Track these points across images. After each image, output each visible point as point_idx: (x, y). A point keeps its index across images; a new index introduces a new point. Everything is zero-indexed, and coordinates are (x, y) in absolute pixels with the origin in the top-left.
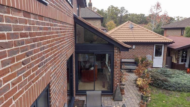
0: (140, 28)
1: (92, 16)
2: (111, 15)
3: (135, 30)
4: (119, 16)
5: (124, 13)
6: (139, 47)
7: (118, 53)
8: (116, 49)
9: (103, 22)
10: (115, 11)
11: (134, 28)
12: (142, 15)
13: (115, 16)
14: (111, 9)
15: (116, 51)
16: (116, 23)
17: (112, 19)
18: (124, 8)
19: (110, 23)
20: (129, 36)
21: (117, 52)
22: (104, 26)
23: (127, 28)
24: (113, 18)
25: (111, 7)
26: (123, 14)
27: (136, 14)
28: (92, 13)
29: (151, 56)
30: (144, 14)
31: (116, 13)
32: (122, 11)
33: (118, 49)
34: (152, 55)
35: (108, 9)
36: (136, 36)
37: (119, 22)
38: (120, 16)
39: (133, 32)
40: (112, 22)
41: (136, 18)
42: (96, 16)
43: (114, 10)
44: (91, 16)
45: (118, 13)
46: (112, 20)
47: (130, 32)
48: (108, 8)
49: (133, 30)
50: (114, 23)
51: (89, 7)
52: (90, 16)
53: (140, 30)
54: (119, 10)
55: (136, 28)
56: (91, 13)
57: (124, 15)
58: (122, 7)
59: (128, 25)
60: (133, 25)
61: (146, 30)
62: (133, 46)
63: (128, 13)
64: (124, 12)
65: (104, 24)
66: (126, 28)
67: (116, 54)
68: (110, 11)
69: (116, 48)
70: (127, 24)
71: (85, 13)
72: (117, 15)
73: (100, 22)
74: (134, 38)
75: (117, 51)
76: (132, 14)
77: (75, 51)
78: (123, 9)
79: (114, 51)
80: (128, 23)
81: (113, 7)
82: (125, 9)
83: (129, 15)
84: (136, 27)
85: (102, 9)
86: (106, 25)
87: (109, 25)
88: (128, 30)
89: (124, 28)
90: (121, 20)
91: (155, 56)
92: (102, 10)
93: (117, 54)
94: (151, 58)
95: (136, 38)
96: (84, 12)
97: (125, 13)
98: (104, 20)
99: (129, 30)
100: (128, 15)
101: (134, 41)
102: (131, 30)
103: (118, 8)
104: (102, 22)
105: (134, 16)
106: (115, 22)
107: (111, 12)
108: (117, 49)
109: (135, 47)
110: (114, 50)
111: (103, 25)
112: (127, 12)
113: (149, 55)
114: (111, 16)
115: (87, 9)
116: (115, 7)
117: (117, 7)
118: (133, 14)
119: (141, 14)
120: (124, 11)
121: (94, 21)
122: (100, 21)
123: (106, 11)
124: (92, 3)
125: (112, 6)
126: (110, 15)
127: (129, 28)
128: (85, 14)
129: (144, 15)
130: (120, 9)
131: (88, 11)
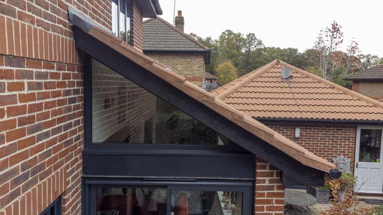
0: (310, 80)
1: (182, 46)
2: (227, 49)
3: (297, 85)
4: (244, 51)
5: (253, 47)
6: (310, 132)
7: (272, 188)
8: (263, 175)
9: (209, 63)
10: (235, 41)
11: (294, 80)
12: (291, 51)
13: (236, 51)
14: (227, 37)
15: (264, 180)
16: (237, 67)
17: (228, 58)
18: (253, 35)
19: (226, 65)
20: (284, 102)
21: (267, 183)
22: (212, 73)
23: (275, 79)
24: (231, 57)
25: (227, 33)
26: (253, 49)
27: (279, 48)
28: (182, 40)
29: (349, 160)
30: (296, 48)
31: (236, 46)
32: (250, 42)
33: (275, 172)
34: (349, 157)
35: (221, 37)
36: (304, 102)
37: (243, 64)
38: (246, 51)
39: (294, 90)
40: (229, 64)
41: (279, 55)
42: (192, 46)
43: (232, 39)
44: (179, 46)
45: (242, 45)
46: (229, 61)
47: (284, 90)
48: (220, 35)
49: (292, 85)
50: (232, 67)
51: (176, 27)
52: (176, 46)
53: (311, 85)
54: (243, 39)
55: (299, 80)
56: (180, 40)
57: (255, 49)
58: (250, 34)
59: (276, 70)
60: (291, 69)
61: (328, 84)
62: (295, 129)
63: (262, 47)
64: (255, 44)
65: (213, 67)
66: (271, 80)
67: (263, 195)
68: (225, 41)
69: (264, 167)
70: (273, 67)
71: (166, 40)
72: (238, 48)
73: (202, 62)
74: (296, 108)
75: (270, 181)
76: (270, 48)
77: (83, 178)
78: (251, 36)
79: (254, 182)
80: (277, 64)
81: (230, 33)
82: (255, 38)
83: (265, 49)
84: (299, 75)
85: (209, 37)
86: (217, 70)
87: (222, 71)
88: (278, 85)
89: (267, 79)
90: (247, 60)
91: (360, 160)
92: (209, 39)
93: (269, 195)
94: (348, 164)
95: (302, 108)
96: (164, 38)
97: (255, 47)
98: (211, 60)
99: (282, 85)
100: (262, 49)
101: (298, 116)
102: (286, 85)
103: (241, 36)
104: (207, 62)
105: (275, 51)
106: (236, 65)
107: (228, 43)
108: (267, 170)
109: (300, 133)
110: (254, 174)
111: (209, 70)
112: (260, 43)
113: (342, 157)
114: (227, 52)
115: (172, 30)
116: (235, 34)
117: (240, 34)
118: (273, 48)
119: (289, 49)
120: (255, 42)
121: (188, 60)
122: (201, 59)
123: (216, 41)
124: (183, 18)
125: (230, 31)
126: (225, 49)
127: (280, 80)
128: (165, 43)
129: (296, 50)
130: (245, 37)
131: (173, 35)
